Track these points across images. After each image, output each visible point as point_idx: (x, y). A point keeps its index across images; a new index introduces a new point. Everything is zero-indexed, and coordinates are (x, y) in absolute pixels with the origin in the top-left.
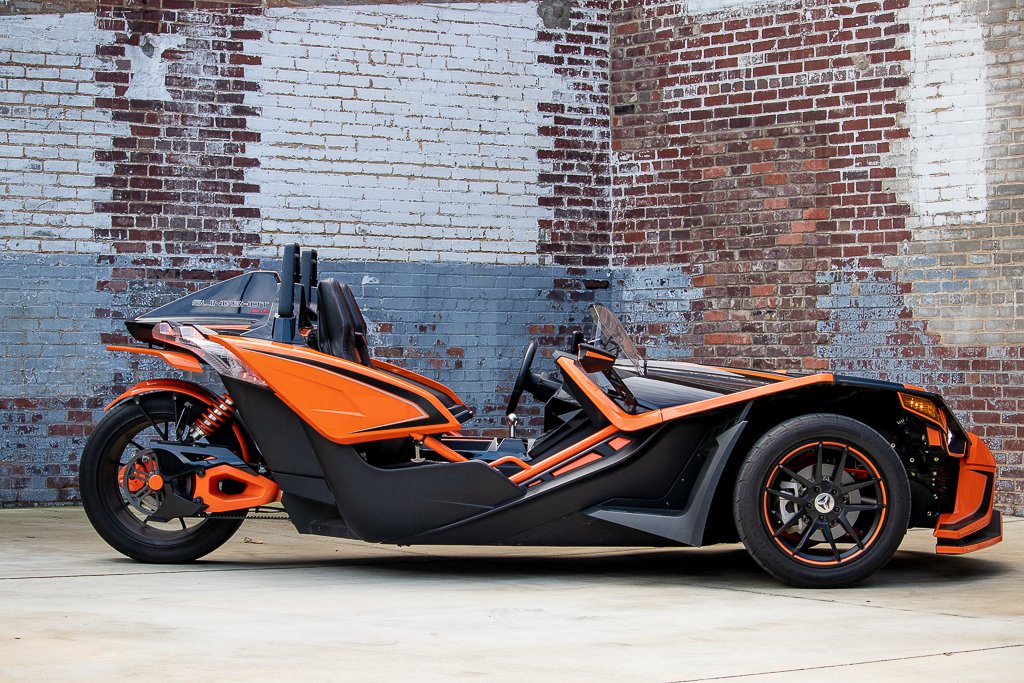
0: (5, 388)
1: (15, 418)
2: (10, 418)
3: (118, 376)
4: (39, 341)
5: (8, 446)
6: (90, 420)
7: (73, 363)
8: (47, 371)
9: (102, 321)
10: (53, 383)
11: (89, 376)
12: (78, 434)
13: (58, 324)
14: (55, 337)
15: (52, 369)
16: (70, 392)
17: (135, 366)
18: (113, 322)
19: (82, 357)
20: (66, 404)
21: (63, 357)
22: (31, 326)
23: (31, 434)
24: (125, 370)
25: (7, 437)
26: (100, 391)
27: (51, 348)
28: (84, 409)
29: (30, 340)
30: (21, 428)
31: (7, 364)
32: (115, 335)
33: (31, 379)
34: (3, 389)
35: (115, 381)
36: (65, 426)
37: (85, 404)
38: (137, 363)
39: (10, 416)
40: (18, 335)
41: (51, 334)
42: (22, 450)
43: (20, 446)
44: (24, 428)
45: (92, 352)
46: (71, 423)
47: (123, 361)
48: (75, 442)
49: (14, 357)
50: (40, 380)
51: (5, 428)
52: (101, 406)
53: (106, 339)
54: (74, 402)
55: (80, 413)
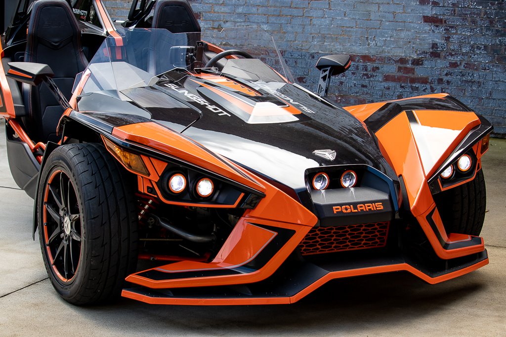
0: (354, 48)
1: (361, 68)
2: (357, 68)
3: (434, 45)
4: (378, 18)
5: (355, 85)
6: (413, 74)
7: (403, 35)
8: (384, 39)
9: (424, 7)
10: (388, 47)
11: (414, 44)
12: (404, 82)
13: (392, 8)
14: (390, 16)
15: (387, 37)
16: (400, 53)
17: (447, 39)
18: (432, 8)
19: (409, 31)
20: (396, 62)
21: (396, 30)
22: (374, 8)
23: (372, 79)
24: (439, 41)
25: (354, 80)
26: (421, 54)
27: (387, 23)
28: (410, 66)
29: (372, 17)
30: (364, 75)
31: (356, 32)
32: (434, 17)
33: (372, 43)
34: (353, 48)
35: (432, 48)
36: (395, 76)
37: (410, 62)
38: (449, 38)
39: (357, 66)
40: (364, 14)
41: (387, 15)
42: (365, 89)
43: (363, 86)
44: (366, 75)
45: (416, 28)
46: (400, 74)
47: (439, 36)
48: (402, 87)
49: (360, 28)
50: (379, 44)
51: (353, 73)
52: (422, 64)
53: (427, 19)
54: (402, 61)
55: (406, 68)
